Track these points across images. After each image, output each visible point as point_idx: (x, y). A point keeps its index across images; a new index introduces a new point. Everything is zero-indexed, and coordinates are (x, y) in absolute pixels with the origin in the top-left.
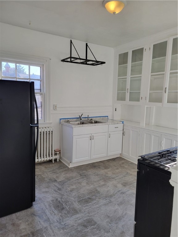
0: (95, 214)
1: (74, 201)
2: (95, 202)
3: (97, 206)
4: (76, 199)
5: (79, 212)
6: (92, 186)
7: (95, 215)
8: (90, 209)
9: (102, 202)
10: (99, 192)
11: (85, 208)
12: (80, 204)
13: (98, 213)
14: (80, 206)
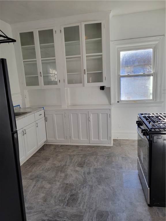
0: (96, 205)
1: (62, 208)
2: (81, 195)
3: (87, 197)
4: (62, 205)
5: (82, 214)
6: (58, 184)
7: (98, 206)
8: (86, 204)
9: (86, 190)
10: (71, 185)
11: (81, 207)
12: (72, 207)
13: (96, 202)
14: (75, 208)
